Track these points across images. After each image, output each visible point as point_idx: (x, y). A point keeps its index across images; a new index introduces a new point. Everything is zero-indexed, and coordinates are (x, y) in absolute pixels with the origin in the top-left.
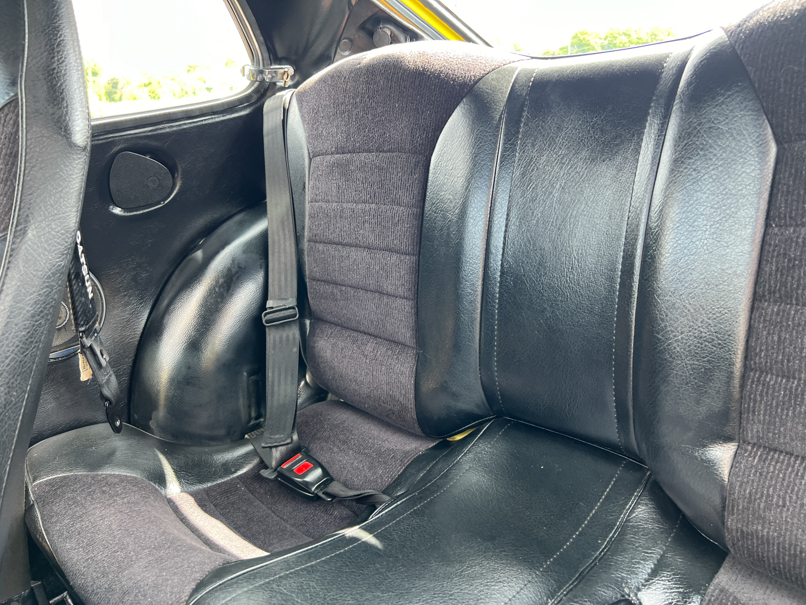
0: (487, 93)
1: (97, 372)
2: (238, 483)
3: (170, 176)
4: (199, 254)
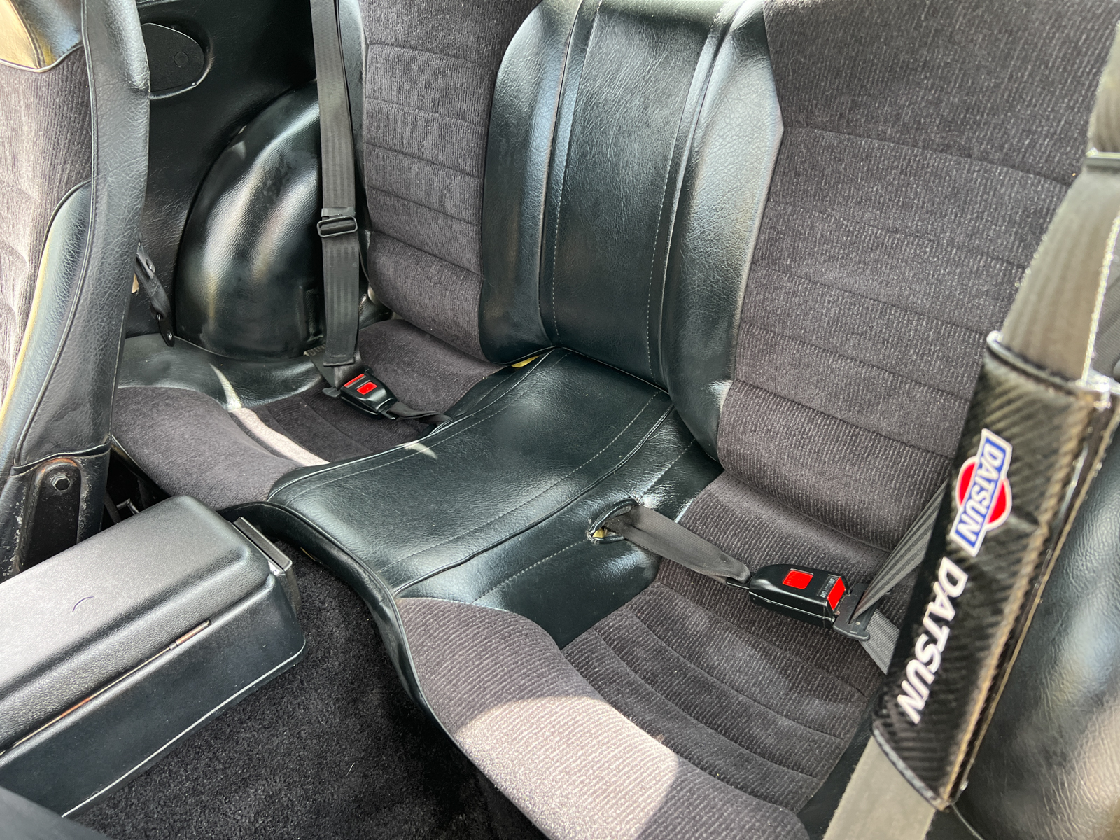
1: (146, 285)
2: (300, 401)
3: (201, 51)
4: (240, 147)
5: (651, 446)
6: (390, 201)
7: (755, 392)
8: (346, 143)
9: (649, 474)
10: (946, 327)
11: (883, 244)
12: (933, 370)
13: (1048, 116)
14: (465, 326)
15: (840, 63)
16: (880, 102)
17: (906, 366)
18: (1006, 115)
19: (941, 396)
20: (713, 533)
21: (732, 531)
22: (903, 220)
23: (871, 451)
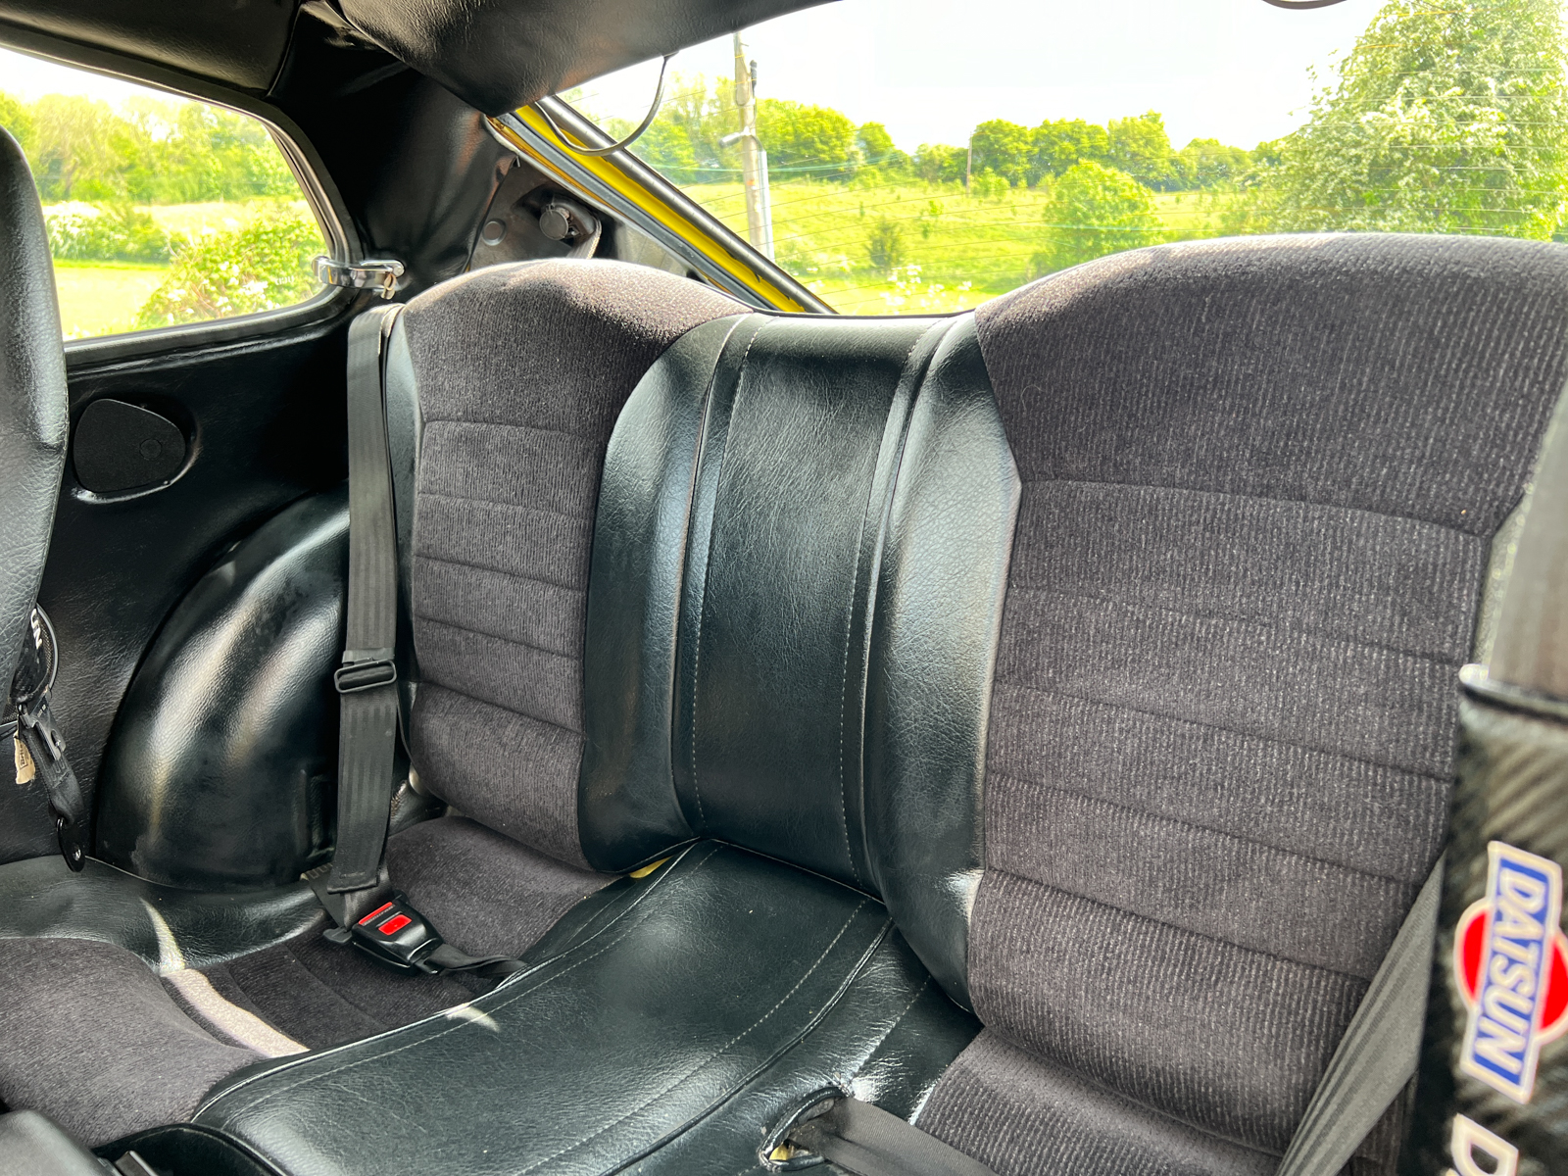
0: (686, 360)
1: (45, 770)
2: (285, 953)
3: (182, 439)
4: (228, 570)
5: (860, 992)
6: (448, 634)
7: (1020, 886)
8: (387, 559)
9: (860, 1039)
10: (1311, 756)
11: (1192, 635)
12: (1301, 826)
13: (1408, 434)
14: (557, 814)
15: (1093, 388)
16: (1159, 436)
17: (1257, 824)
18: (1345, 437)
19: (1322, 868)
20: (975, 1138)
21: (1006, 1133)
22: (1218, 596)
23: (1220, 972)
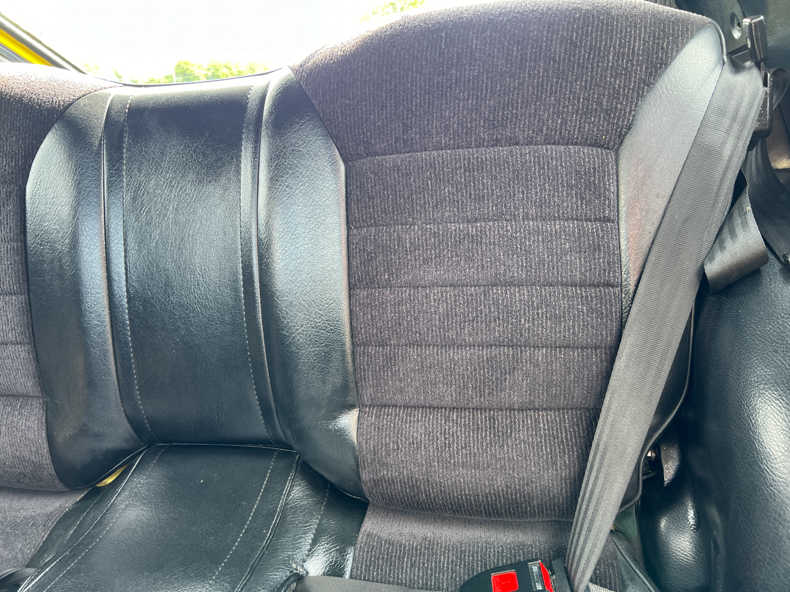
5: (291, 508)
7: (384, 411)
11: (468, 234)
12: (546, 331)
15: (382, 97)
16: (428, 120)
18: (535, 105)
19: (560, 352)
22: (479, 209)
